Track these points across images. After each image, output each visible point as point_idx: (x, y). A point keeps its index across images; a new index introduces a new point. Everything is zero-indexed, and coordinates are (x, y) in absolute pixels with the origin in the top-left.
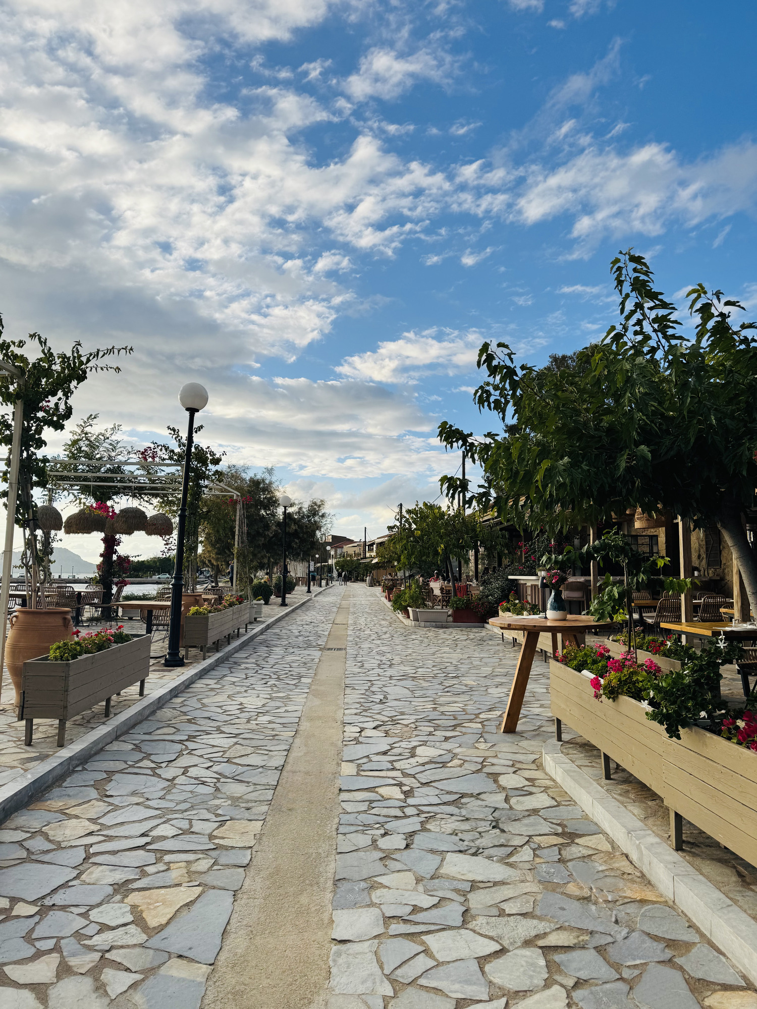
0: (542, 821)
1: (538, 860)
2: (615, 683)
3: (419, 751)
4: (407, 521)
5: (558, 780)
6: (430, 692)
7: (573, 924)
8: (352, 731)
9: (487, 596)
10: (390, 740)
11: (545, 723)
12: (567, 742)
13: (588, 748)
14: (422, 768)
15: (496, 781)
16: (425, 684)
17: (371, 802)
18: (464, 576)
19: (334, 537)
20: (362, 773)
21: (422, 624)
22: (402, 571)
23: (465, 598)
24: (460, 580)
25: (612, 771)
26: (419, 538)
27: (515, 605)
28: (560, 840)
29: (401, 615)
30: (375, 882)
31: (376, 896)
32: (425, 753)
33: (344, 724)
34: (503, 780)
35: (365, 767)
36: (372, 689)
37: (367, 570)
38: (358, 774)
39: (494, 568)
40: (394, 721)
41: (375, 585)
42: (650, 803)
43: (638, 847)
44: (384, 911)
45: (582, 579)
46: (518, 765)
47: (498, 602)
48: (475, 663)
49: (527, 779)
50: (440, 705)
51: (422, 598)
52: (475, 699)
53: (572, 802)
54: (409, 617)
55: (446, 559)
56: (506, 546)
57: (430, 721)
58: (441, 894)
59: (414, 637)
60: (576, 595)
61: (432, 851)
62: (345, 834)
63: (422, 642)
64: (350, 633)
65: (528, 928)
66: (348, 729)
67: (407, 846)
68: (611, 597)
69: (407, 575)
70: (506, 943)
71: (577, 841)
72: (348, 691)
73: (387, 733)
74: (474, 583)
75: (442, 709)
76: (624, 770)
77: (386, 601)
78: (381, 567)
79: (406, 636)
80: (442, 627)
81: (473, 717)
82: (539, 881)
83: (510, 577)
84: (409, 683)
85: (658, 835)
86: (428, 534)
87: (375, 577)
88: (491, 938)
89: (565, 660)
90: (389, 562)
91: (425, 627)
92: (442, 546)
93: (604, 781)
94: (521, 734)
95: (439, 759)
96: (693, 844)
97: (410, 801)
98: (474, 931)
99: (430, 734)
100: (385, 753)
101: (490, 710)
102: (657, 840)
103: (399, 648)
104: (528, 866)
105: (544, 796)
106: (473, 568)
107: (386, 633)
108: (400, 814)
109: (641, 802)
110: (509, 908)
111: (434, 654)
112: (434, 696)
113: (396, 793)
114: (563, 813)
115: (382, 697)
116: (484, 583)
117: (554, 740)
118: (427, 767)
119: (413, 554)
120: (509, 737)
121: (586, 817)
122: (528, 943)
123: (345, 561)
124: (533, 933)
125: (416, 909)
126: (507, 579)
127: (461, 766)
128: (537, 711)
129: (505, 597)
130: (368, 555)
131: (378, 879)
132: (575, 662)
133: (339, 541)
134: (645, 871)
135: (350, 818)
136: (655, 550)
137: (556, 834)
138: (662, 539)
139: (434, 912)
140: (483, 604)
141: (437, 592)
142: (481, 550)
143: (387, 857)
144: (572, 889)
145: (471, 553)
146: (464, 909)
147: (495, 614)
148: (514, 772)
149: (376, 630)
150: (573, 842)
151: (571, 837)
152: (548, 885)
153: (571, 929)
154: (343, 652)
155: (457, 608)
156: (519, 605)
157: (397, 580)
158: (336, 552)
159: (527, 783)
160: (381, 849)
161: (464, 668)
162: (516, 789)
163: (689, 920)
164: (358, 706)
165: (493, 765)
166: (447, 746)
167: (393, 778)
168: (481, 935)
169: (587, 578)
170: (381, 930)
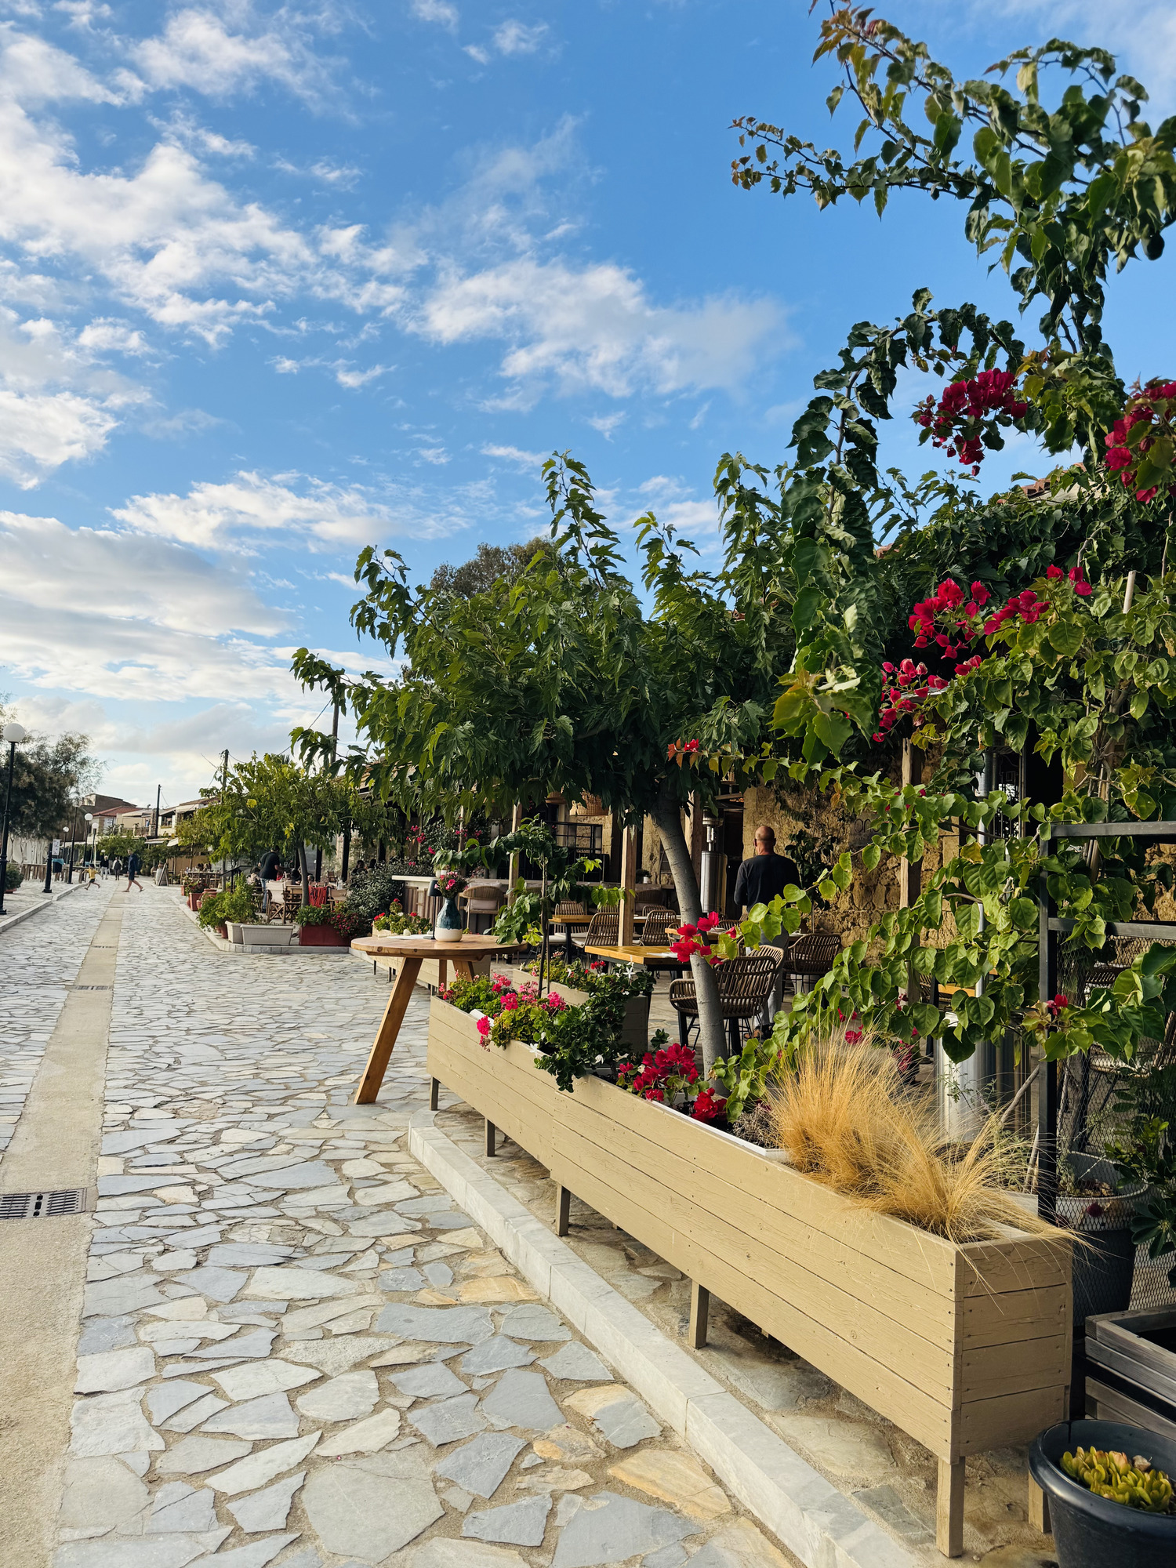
0: (397, 1217)
1: (384, 1266)
2: (507, 1024)
3: (226, 1136)
4: (235, 781)
5: (426, 1163)
6: (252, 1051)
7: (419, 1337)
8: (117, 1112)
9: (357, 906)
10: (181, 1123)
11: (419, 1088)
12: (445, 1111)
13: (471, 1116)
14: (229, 1159)
15: (337, 1170)
16: (244, 1040)
17: (145, 1209)
18: (324, 873)
19: (99, 798)
20: (133, 1171)
21: (249, 948)
22: (221, 862)
23: (323, 907)
24: (318, 880)
25: (497, 1146)
26: (253, 810)
27: (397, 919)
28: (418, 1239)
29: (212, 934)
30: (146, 1315)
31: (144, 1333)
32: (234, 1138)
33: (105, 1102)
34: (348, 1169)
35: (137, 1162)
36: (155, 1049)
37: (157, 857)
38: (125, 1173)
39: (374, 861)
40: (189, 1096)
41: (171, 883)
42: (539, 1182)
43: (515, 1236)
44: (157, 1349)
45: (496, 883)
46: (373, 1147)
47: (373, 914)
48: (327, 1007)
49: (382, 1165)
50: (267, 1069)
51: (252, 907)
52: (320, 1058)
53: (441, 1189)
54: (226, 937)
55: (297, 845)
56: (393, 830)
57: (246, 1093)
58: (243, 1320)
59: (232, 968)
60: (486, 906)
61: (234, 1268)
62: (100, 1256)
63: (245, 976)
64: (120, 961)
65: (358, 1348)
66: (110, 1108)
67: (198, 1264)
68: (521, 910)
69: (229, 868)
70: (327, 1369)
71: (439, 1238)
72: (114, 1052)
73: (176, 1114)
74: (340, 885)
75: (268, 1075)
76: (513, 1143)
77: (188, 911)
78: (184, 853)
79: (218, 967)
80: (281, 953)
81: (315, 1084)
82: (383, 1292)
83: (395, 877)
84: (218, 1039)
85: (541, 1220)
86: (270, 805)
87: (170, 869)
88: (310, 1366)
89: (450, 997)
90: (199, 845)
91: (253, 953)
92: (292, 825)
93: (486, 1158)
94: (383, 1105)
95: (257, 1146)
96: (581, 1227)
97: (206, 1204)
98: (286, 1360)
99: (246, 1111)
100: (171, 1141)
101: (342, 1073)
102: (540, 1226)
103: (206, 985)
104: (371, 1274)
105: (404, 1185)
106: (340, 862)
107: (184, 962)
108: (189, 1222)
109: (528, 1182)
110: (335, 1328)
111: (263, 994)
112: (258, 1057)
113: (187, 1195)
114: (427, 1205)
115: (171, 1061)
116: (356, 885)
117: (427, 1110)
118: (237, 1157)
119: (241, 835)
120: (366, 1109)
121: (456, 1208)
122: (357, 1366)
123: (119, 842)
124: (366, 1354)
125: (204, 1343)
126: (390, 881)
127: (288, 1153)
128: (409, 1071)
129: (384, 908)
130: (161, 832)
131: (150, 1311)
132: (464, 999)
133: (108, 805)
134: (521, 1267)
135: (111, 1234)
136: (597, 846)
137: (413, 1232)
138: (607, 831)
139: (232, 1343)
140: (349, 917)
141: (278, 898)
142: (355, 834)
143: (165, 1281)
144: (425, 1296)
145: (339, 841)
146: (275, 1334)
147: (366, 932)
148: (366, 1157)
149: (168, 958)
150: (434, 1240)
151: (431, 1233)
152: (394, 1295)
153: (417, 1342)
154: (108, 992)
155: (308, 923)
156: (403, 920)
157: (212, 875)
158: (101, 823)
159: (383, 1169)
160: (157, 1272)
161: (309, 1015)
162: (367, 1178)
163: (563, 1317)
164: (131, 1074)
165: (336, 1148)
166: (270, 1126)
167: (182, 1175)
168: (296, 1363)
169: (504, 882)
170: (152, 1373)
